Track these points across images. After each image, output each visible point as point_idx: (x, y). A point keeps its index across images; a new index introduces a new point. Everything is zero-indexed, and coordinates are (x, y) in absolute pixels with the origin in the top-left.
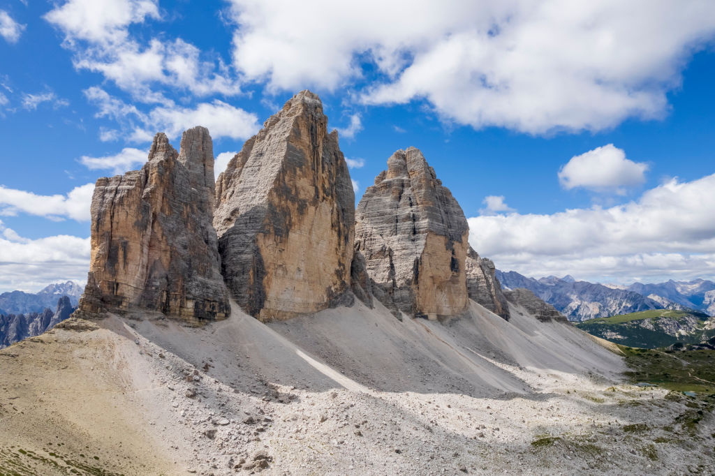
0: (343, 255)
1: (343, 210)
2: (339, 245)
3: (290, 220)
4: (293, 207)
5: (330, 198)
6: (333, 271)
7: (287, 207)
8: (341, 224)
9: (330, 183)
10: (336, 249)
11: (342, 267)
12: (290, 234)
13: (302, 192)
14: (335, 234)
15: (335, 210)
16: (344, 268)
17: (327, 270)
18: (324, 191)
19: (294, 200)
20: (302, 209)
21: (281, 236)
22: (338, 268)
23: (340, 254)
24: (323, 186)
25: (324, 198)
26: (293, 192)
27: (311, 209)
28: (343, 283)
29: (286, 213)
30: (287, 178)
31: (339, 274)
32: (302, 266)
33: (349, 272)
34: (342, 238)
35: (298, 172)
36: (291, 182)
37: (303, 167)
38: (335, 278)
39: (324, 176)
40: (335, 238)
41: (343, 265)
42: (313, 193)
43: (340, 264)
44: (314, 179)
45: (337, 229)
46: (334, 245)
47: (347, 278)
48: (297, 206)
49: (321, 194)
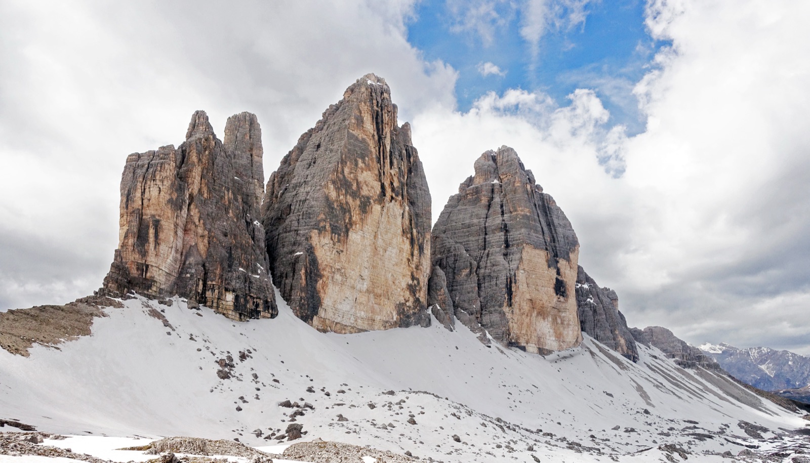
0: (417, 267)
1: (417, 215)
2: (412, 255)
3: (350, 218)
4: (354, 204)
5: (400, 198)
6: (404, 285)
7: (347, 203)
8: (414, 231)
9: (400, 181)
10: (409, 260)
11: (415, 282)
12: (350, 234)
13: (365, 187)
14: (407, 242)
15: (406, 214)
16: (419, 283)
17: (397, 282)
18: (393, 190)
19: (355, 195)
20: (365, 207)
21: (339, 235)
22: (410, 282)
23: (413, 266)
24: (392, 183)
25: (392, 198)
26: (354, 187)
27: (377, 208)
28: (417, 300)
29: (345, 209)
30: (346, 170)
31: (412, 289)
32: (366, 273)
33: (424, 289)
34: (416, 247)
35: (360, 164)
36: (352, 175)
37: (367, 158)
38: (407, 293)
39: (393, 172)
40: (407, 246)
41: (418, 280)
42: (378, 190)
43: (413, 278)
44: (380, 173)
45: (409, 235)
46: (406, 255)
47: (422, 295)
48: (358, 202)
49: (389, 192)
